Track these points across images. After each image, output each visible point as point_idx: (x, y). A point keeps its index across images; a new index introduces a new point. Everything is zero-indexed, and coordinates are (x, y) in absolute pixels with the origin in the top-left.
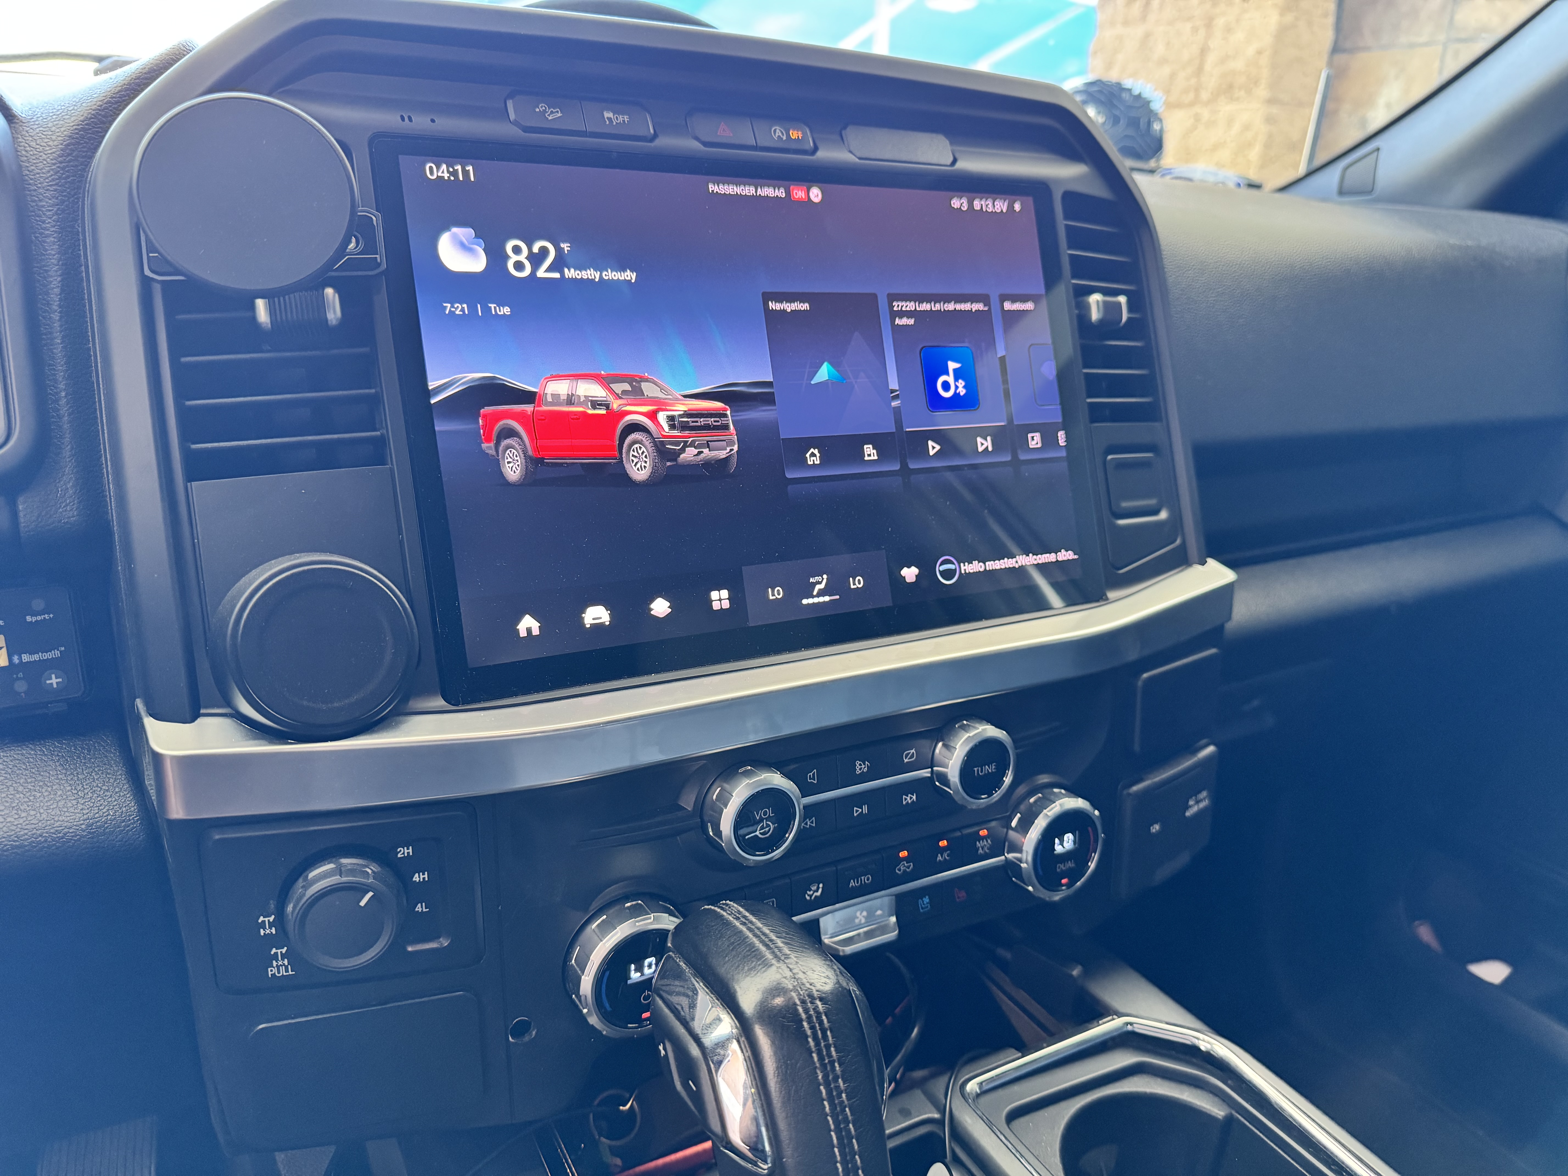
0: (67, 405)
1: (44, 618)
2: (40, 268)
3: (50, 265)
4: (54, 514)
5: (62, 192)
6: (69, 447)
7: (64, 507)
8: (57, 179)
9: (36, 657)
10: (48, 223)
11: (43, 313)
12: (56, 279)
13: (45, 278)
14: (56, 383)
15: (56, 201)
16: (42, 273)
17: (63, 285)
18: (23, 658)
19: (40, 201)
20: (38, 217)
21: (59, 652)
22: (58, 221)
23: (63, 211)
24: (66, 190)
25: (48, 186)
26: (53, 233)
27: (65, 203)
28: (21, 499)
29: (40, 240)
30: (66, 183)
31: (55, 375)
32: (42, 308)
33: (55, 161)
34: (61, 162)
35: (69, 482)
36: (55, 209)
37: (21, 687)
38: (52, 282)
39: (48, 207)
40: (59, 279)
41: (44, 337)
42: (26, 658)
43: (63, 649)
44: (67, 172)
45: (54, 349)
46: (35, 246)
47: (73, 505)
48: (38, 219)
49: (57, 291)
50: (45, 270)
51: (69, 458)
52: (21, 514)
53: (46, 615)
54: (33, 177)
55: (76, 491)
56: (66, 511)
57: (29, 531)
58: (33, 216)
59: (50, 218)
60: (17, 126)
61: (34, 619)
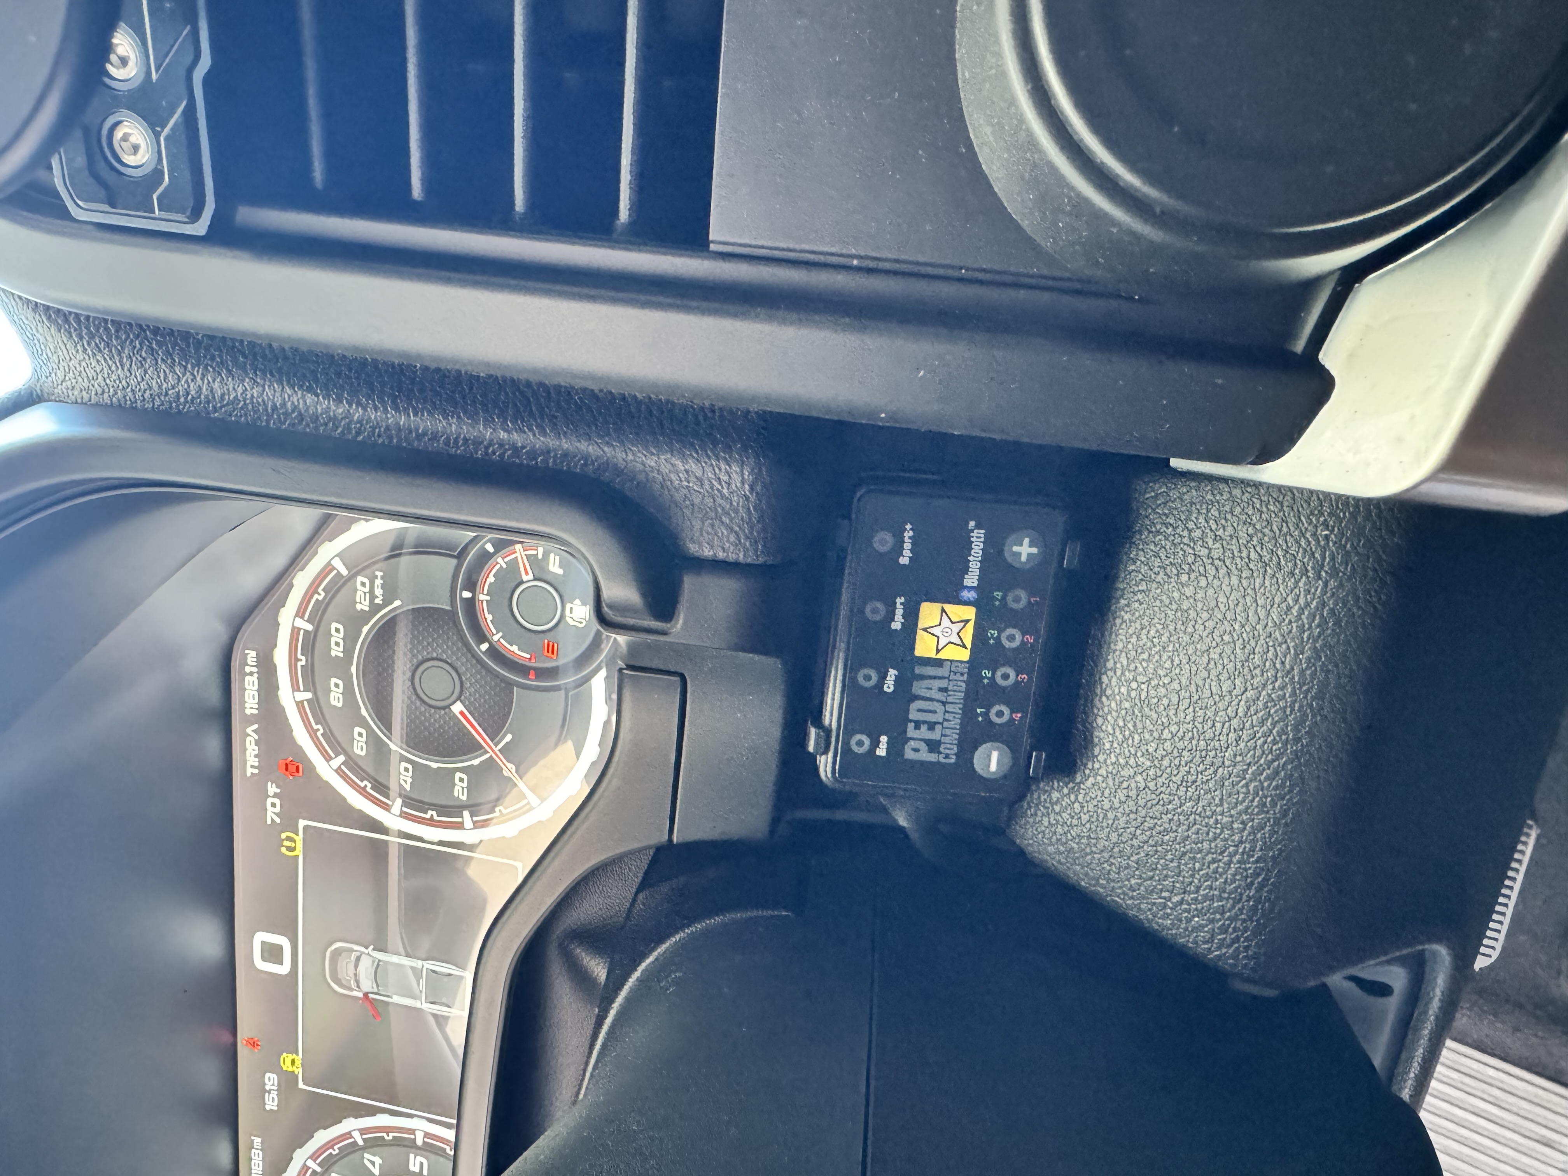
0: (525, 432)
1: (910, 538)
2: (269, 417)
3: (263, 400)
4: (731, 504)
5: (135, 347)
6: (606, 449)
7: (720, 484)
8: (111, 351)
9: (975, 566)
10: (189, 386)
11: (350, 433)
12: (289, 396)
13: (286, 414)
14: (482, 442)
15: (148, 360)
16: (279, 416)
17: (301, 387)
18: (969, 584)
19: (151, 388)
20: (179, 399)
21: (976, 531)
22: (185, 367)
23: (168, 354)
24: (132, 341)
25: (123, 369)
26: (206, 381)
27: (154, 346)
28: (693, 548)
29: (219, 405)
30: (117, 337)
31: (466, 440)
32: (343, 432)
33: (79, 347)
34: (81, 338)
35: (673, 465)
36: (163, 366)
37: (1019, 599)
38: (293, 403)
39: (159, 377)
40: (289, 391)
41: (395, 441)
42: (971, 579)
43: (972, 524)
44: (98, 331)
45: (417, 430)
46: (230, 416)
47: (720, 469)
48: (182, 400)
49: (310, 398)
50: (273, 410)
51: (627, 455)
52: (721, 555)
53: (905, 534)
54: (111, 390)
55: (693, 457)
56: (729, 484)
57: (756, 550)
58: (178, 406)
59: (179, 379)
60: (46, 390)
61: (907, 553)
